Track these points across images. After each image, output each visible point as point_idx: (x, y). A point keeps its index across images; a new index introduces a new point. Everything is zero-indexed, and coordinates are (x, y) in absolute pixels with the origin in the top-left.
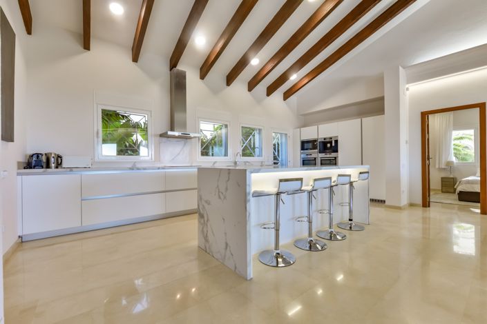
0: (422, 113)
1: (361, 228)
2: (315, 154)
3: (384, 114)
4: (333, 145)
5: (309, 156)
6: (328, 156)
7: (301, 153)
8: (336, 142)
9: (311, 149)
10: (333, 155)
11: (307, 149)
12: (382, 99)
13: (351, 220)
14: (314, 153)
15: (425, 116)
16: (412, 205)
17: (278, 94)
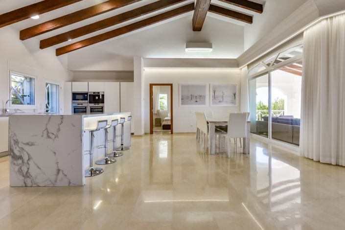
0: (150, 84)
2: (86, 104)
3: (133, 81)
4: (101, 98)
5: (80, 105)
6: (97, 105)
7: (73, 103)
8: (103, 96)
9: (82, 100)
10: (101, 105)
11: (78, 100)
12: (132, 72)
13: (122, 145)
14: (84, 103)
15: (151, 85)
16: (146, 134)
17: (51, 50)
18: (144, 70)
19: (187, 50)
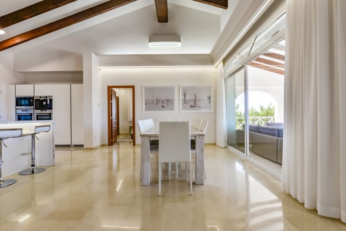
0: (108, 87)
1: (42, 170)
3: (82, 83)
4: (48, 103)
5: (25, 112)
6: (44, 112)
7: (16, 109)
8: (51, 100)
9: (27, 106)
10: (48, 111)
11: (23, 106)
12: (82, 72)
13: (32, 166)
14: (30, 109)
15: (110, 89)
16: (103, 145)
18: (100, 70)
19: (151, 44)
